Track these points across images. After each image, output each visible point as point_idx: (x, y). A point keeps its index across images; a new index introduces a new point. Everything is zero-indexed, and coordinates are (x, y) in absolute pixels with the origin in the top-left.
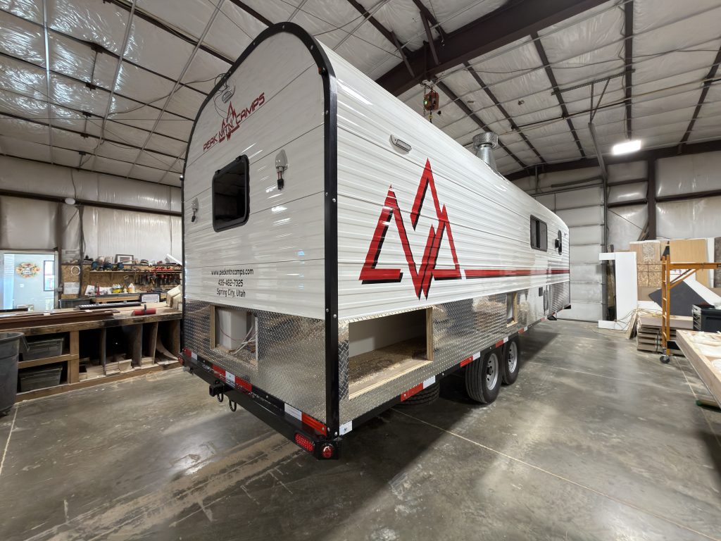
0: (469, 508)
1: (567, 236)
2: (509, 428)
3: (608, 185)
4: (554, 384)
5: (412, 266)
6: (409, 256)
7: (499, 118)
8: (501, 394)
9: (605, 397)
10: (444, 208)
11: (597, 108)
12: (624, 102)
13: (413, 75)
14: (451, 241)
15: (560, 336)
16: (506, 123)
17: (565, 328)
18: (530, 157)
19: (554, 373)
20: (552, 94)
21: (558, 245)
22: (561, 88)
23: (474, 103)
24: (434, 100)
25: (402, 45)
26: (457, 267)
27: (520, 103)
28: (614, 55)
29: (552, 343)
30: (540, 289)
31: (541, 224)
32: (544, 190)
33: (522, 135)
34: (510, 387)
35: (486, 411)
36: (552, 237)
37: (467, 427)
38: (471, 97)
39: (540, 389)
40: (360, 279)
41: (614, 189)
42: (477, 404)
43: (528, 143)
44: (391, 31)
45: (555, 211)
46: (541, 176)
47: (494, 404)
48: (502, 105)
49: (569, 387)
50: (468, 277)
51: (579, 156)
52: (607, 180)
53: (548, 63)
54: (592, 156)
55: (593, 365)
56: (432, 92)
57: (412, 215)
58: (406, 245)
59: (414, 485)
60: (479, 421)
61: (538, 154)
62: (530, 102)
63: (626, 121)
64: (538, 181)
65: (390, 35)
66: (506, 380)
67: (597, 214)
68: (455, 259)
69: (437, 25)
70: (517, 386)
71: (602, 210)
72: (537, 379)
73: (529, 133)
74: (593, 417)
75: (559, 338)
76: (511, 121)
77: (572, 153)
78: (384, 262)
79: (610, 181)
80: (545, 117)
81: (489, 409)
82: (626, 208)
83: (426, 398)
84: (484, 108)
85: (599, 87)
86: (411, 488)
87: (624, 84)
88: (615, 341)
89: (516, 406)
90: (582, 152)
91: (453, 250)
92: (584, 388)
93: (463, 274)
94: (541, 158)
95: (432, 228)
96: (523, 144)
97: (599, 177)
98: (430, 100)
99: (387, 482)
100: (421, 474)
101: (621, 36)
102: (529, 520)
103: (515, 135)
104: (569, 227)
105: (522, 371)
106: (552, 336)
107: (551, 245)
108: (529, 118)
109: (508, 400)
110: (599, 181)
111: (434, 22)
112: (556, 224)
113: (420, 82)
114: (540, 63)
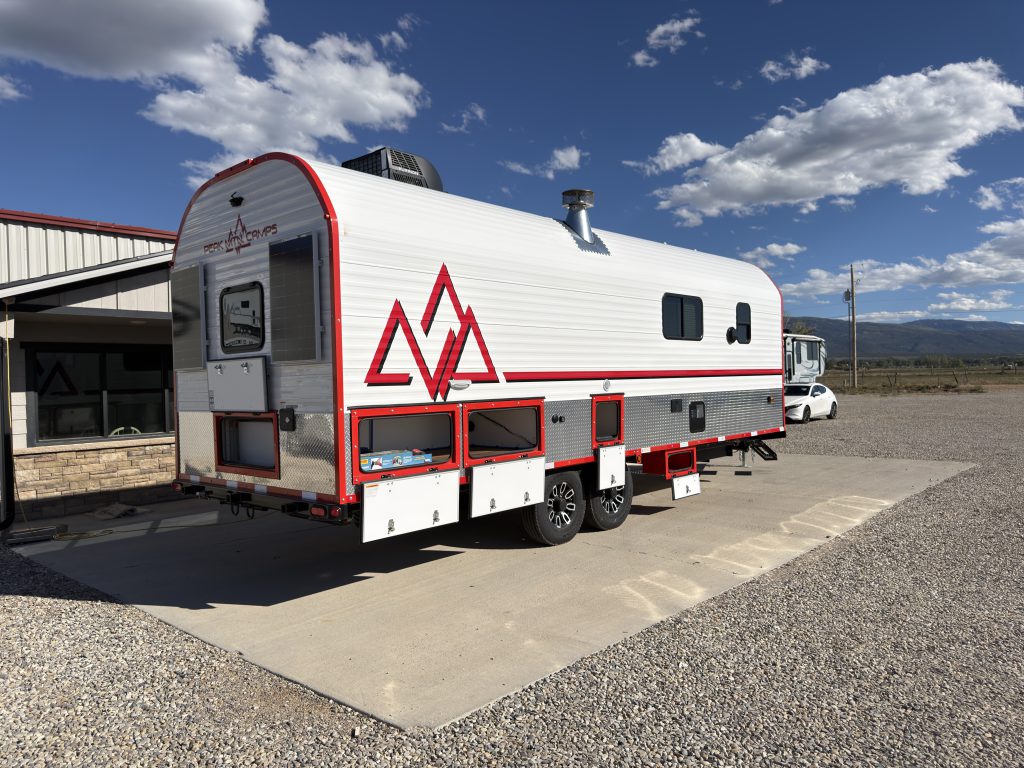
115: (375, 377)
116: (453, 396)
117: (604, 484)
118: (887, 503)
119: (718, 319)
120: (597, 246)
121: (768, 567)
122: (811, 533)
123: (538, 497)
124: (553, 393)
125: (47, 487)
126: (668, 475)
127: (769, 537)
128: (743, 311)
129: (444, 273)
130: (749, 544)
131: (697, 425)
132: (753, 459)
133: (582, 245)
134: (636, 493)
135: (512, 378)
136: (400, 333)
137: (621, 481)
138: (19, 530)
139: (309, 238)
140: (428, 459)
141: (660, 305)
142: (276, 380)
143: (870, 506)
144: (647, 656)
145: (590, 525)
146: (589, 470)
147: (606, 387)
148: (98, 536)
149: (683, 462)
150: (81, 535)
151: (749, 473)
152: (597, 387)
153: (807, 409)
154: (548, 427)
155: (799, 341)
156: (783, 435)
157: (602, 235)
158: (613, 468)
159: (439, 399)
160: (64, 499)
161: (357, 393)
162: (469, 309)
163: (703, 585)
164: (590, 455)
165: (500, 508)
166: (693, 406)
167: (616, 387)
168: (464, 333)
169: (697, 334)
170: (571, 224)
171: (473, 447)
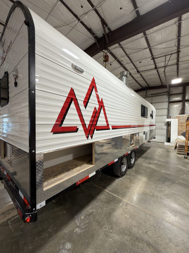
0: (106, 228)
1: (155, 113)
2: (129, 187)
3: (170, 95)
4: (147, 168)
5: (84, 125)
6: (82, 120)
7: (133, 68)
8: (127, 172)
9: (165, 173)
10: (102, 99)
11: (167, 66)
12: (176, 64)
13: (99, 47)
14: (105, 114)
15: (151, 148)
16: (135, 70)
17: (153, 145)
18: (144, 84)
19: (148, 163)
20: (152, 59)
21: (152, 116)
22: (155, 57)
23: (123, 61)
24: (107, 58)
25: (94, 34)
26: (108, 125)
27: (140, 62)
28: (174, 45)
29: (148, 151)
30: (144, 132)
31: (145, 108)
32: (148, 96)
33: (141, 75)
34: (131, 169)
35: (121, 180)
36: (149, 113)
37: (112, 188)
38: (122, 59)
39: (142, 170)
40: (51, 132)
41: (172, 96)
42: (118, 177)
43: (143, 78)
44: (89, 28)
45: (152, 103)
46: (148, 91)
47: (124, 177)
48: (134, 63)
49: (152, 169)
50: (113, 129)
51: (161, 84)
52: (169, 93)
53: (150, 47)
54: (165, 84)
55: (161, 160)
56: (106, 55)
57: (84, 102)
58: (81, 115)
59: (85, 217)
60: (117, 184)
61: (147, 83)
62: (144, 62)
63: (177, 72)
64: (146, 92)
65: (90, 30)
66: (130, 166)
67: (166, 105)
68: (107, 121)
69: (107, 27)
70: (134, 168)
71: (167, 103)
72: (141, 166)
73: (143, 74)
74: (160, 182)
75: (151, 149)
76: (137, 69)
77: (158, 83)
78: (66, 123)
79: (171, 93)
80: (149, 69)
81: (122, 179)
82: (175, 103)
83: (94, 178)
84: (127, 64)
85: (168, 57)
86: (84, 218)
87: (177, 57)
88: (170, 150)
89: (133, 177)
90: (162, 82)
91: (106, 118)
92: (157, 169)
93: (111, 127)
94: (148, 84)
95: (95, 108)
96: (141, 79)
97: (167, 92)
98: (105, 58)
99: (74, 216)
100: (90, 211)
101: (176, 37)
102: (130, 234)
103: (138, 75)
104: (156, 109)
105: (136, 162)
106: (149, 148)
107: (149, 116)
108: (143, 69)
109: (130, 175)
110: (167, 93)
111: (107, 25)
112: (151, 108)
113: (102, 50)
114: (147, 47)
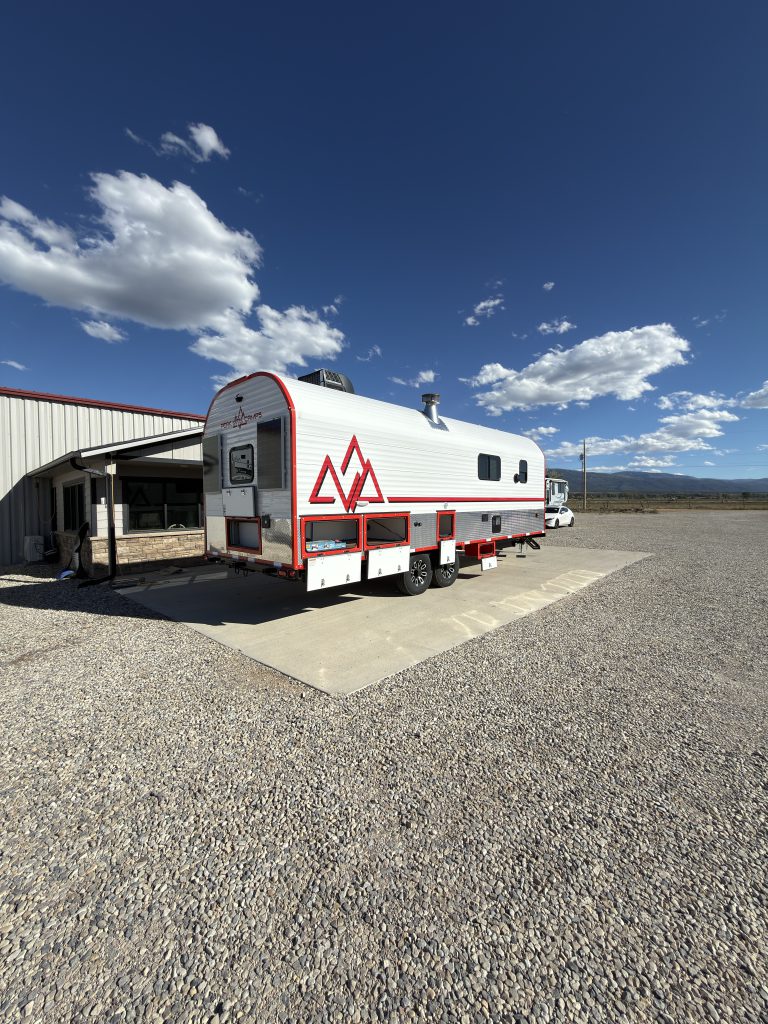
115: (315, 499)
116: (358, 510)
117: (443, 561)
118: (602, 575)
119: (509, 469)
120: (441, 426)
121: (534, 609)
122: (558, 591)
123: (405, 568)
124: (415, 509)
125: (134, 556)
126: (479, 557)
127: (535, 592)
128: (523, 465)
129: (354, 440)
130: (523, 596)
131: (496, 529)
132: (526, 549)
133: (433, 425)
134: (461, 567)
135: (392, 500)
136: (329, 474)
137: (452, 560)
138: (118, 580)
139: (280, 420)
140: (343, 545)
141: (476, 460)
142: (260, 499)
143: (592, 576)
144: (466, 657)
145: (434, 584)
146: (435, 553)
147: (445, 506)
148: (162, 584)
149: (488, 549)
150: (153, 583)
151: (524, 556)
152: (440, 506)
153: (557, 521)
154: (412, 529)
155: (554, 483)
156: (544, 535)
157: (445, 420)
158: (448, 553)
159: (351, 512)
160: (143, 564)
161: (305, 508)
162: (368, 461)
163: (496, 618)
164: (436, 545)
165: (384, 574)
166: (494, 518)
167: (451, 506)
168: (365, 474)
169: (497, 477)
170: (427, 413)
171: (369, 539)
